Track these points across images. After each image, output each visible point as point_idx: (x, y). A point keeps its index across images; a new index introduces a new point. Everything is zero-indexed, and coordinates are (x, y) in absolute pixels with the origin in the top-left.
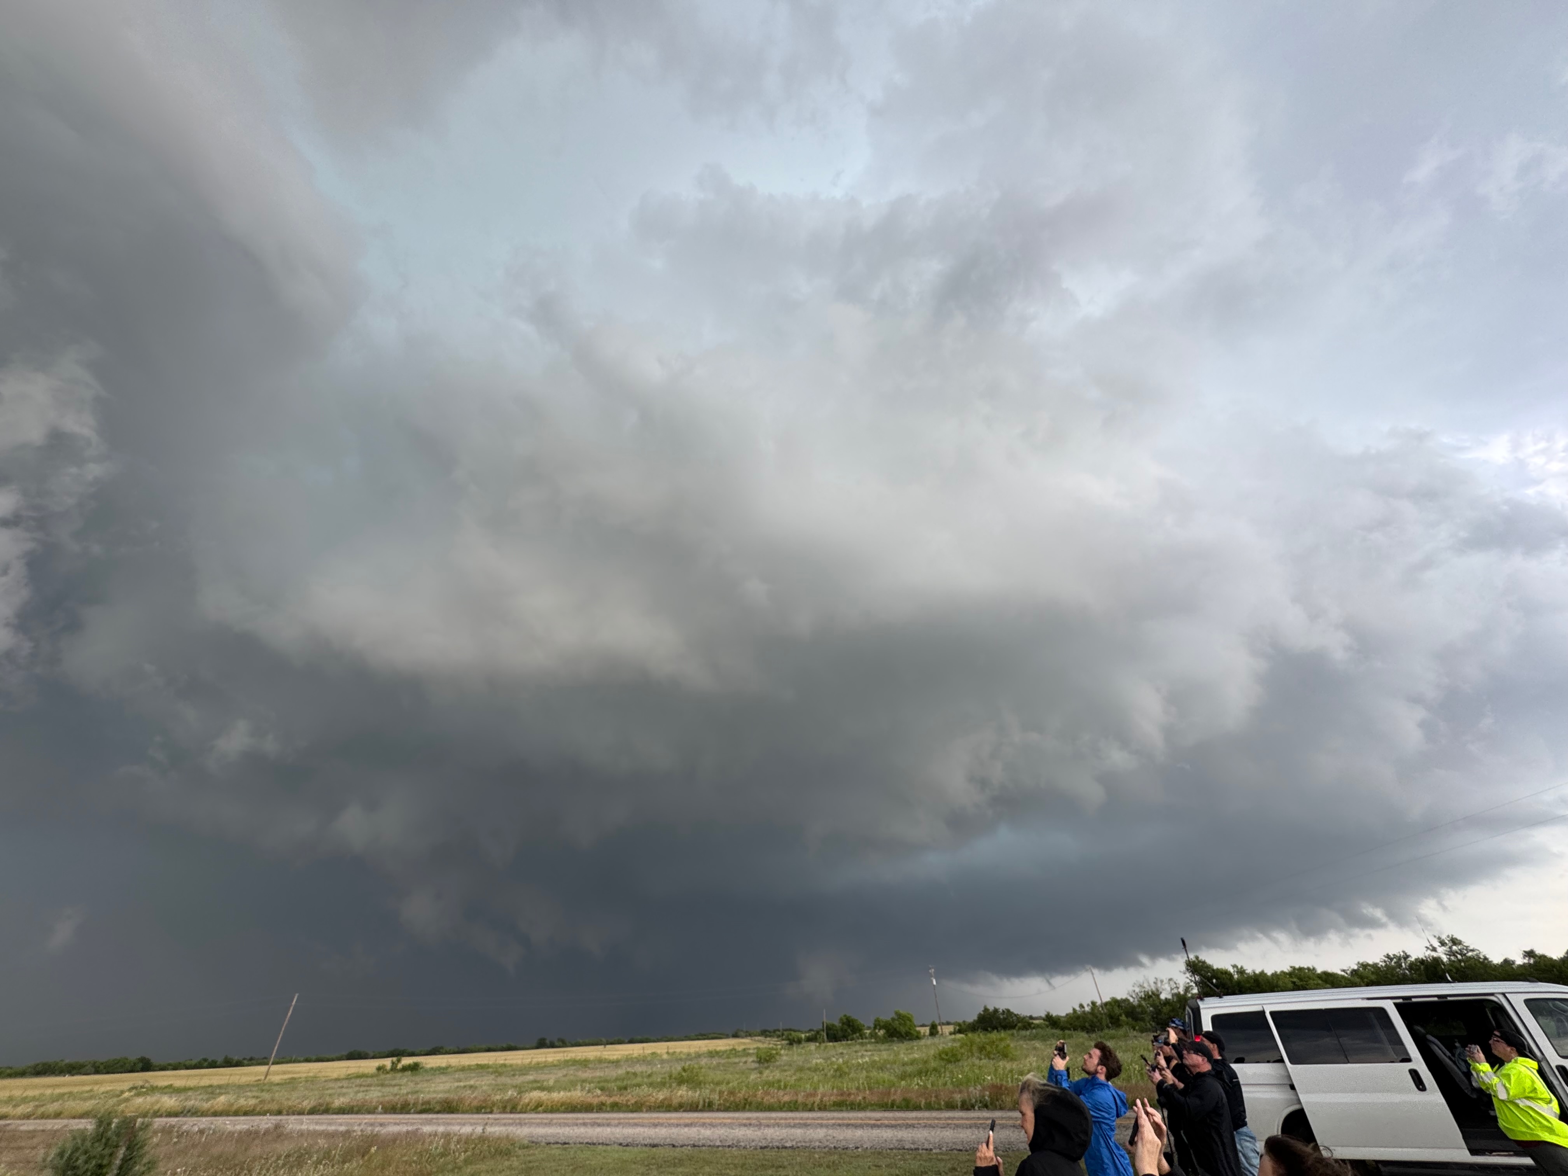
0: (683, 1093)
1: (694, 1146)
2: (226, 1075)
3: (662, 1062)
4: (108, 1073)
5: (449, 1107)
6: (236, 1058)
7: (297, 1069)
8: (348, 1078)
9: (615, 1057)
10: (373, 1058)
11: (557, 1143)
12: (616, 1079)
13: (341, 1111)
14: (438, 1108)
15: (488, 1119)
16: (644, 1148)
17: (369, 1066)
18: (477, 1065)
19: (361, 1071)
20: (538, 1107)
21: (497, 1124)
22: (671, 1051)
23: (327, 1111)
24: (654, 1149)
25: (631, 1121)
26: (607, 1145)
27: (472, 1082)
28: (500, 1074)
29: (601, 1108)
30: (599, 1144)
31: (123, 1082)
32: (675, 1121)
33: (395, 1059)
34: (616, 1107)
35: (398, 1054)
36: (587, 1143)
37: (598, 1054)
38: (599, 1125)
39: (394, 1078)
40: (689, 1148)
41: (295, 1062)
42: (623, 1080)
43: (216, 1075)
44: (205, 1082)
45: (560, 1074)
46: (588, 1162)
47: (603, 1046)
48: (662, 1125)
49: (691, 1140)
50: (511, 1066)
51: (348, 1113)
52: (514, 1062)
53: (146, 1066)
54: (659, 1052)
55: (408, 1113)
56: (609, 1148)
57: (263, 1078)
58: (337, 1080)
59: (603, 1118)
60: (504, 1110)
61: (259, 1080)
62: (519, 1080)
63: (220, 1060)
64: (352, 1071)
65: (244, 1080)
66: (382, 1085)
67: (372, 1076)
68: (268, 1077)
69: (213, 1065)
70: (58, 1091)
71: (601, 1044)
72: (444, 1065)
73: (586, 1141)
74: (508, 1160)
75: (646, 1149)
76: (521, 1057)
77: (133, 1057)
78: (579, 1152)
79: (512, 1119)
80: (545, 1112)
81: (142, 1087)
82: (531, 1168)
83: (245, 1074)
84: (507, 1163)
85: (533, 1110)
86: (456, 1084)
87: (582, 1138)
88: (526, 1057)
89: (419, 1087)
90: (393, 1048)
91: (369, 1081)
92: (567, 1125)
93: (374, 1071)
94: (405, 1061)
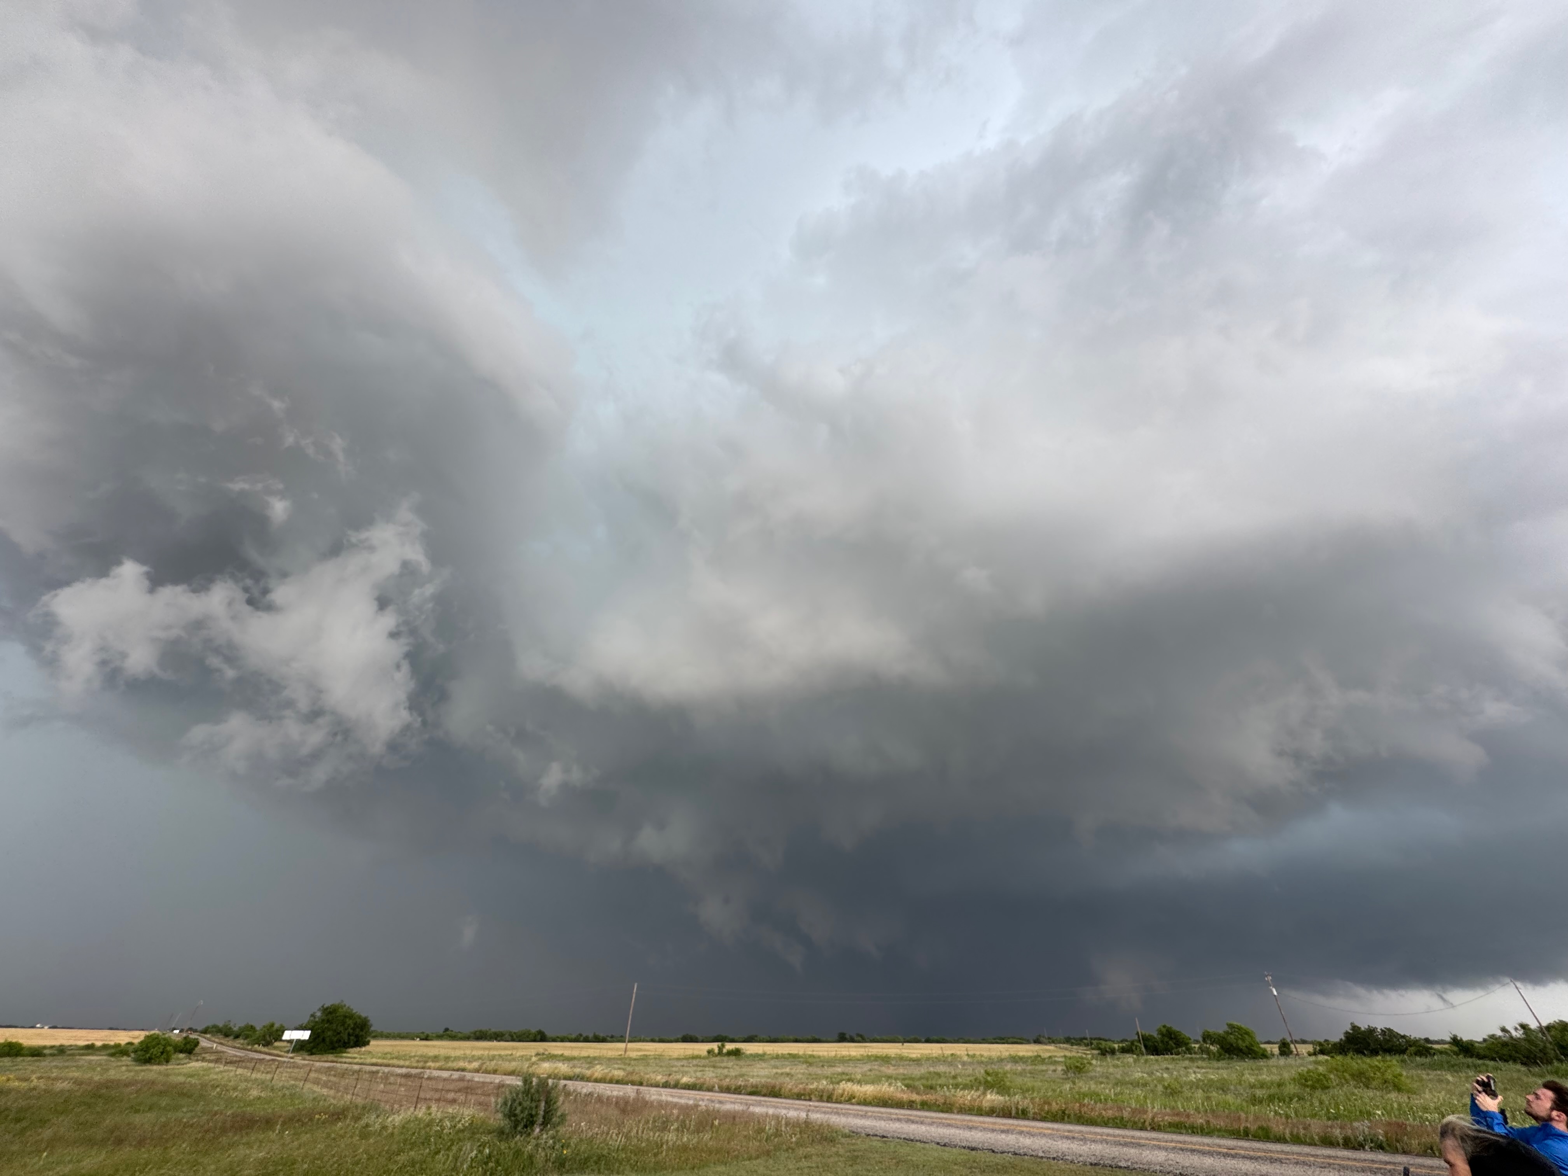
0: (992, 1098)
1: (1016, 1154)
2: (597, 1049)
3: (964, 1064)
4: (520, 1041)
5: (774, 1092)
6: (602, 1035)
7: (647, 1048)
8: (687, 1058)
9: (914, 1056)
10: (703, 1041)
11: (876, 1135)
12: (921, 1078)
13: (688, 1087)
14: (764, 1091)
15: (810, 1106)
16: (963, 1150)
17: (702, 1048)
18: (789, 1054)
19: (696, 1053)
20: (850, 1099)
21: (817, 1112)
22: (971, 1053)
23: (677, 1086)
24: (974, 1152)
25: (944, 1121)
26: (924, 1142)
27: (787, 1070)
28: (811, 1064)
29: (911, 1105)
30: (917, 1141)
31: (531, 1049)
32: (991, 1126)
33: (720, 1044)
34: (925, 1106)
35: (721, 1039)
36: (904, 1139)
37: (898, 1052)
38: (913, 1122)
39: (722, 1061)
40: (1010, 1154)
41: (644, 1041)
42: (927, 1079)
43: (591, 1048)
44: (584, 1054)
45: (866, 1067)
46: (909, 1158)
47: (901, 1044)
48: (976, 1128)
49: (1011, 1148)
50: (819, 1057)
51: (692, 1089)
52: (821, 1054)
53: (541, 1037)
54: (958, 1053)
55: (740, 1093)
56: (927, 1146)
57: (623, 1053)
58: (678, 1059)
59: (916, 1116)
60: (821, 1099)
61: (621, 1055)
62: (828, 1071)
63: (591, 1036)
64: (689, 1052)
65: (610, 1054)
66: (714, 1067)
67: (704, 1058)
68: (628, 1053)
69: (586, 1040)
70: (492, 1053)
71: (898, 1042)
72: (760, 1052)
73: (905, 1136)
74: (834, 1147)
75: (966, 1151)
76: (825, 1049)
77: (534, 1030)
78: (899, 1147)
79: (830, 1108)
80: (859, 1104)
81: (543, 1054)
82: (857, 1157)
83: (609, 1049)
84: (834, 1150)
85: (847, 1101)
86: (775, 1071)
87: (899, 1133)
88: (830, 1049)
89: (744, 1070)
90: (715, 1035)
91: (703, 1062)
92: (881, 1119)
93: (705, 1054)
94: (728, 1047)
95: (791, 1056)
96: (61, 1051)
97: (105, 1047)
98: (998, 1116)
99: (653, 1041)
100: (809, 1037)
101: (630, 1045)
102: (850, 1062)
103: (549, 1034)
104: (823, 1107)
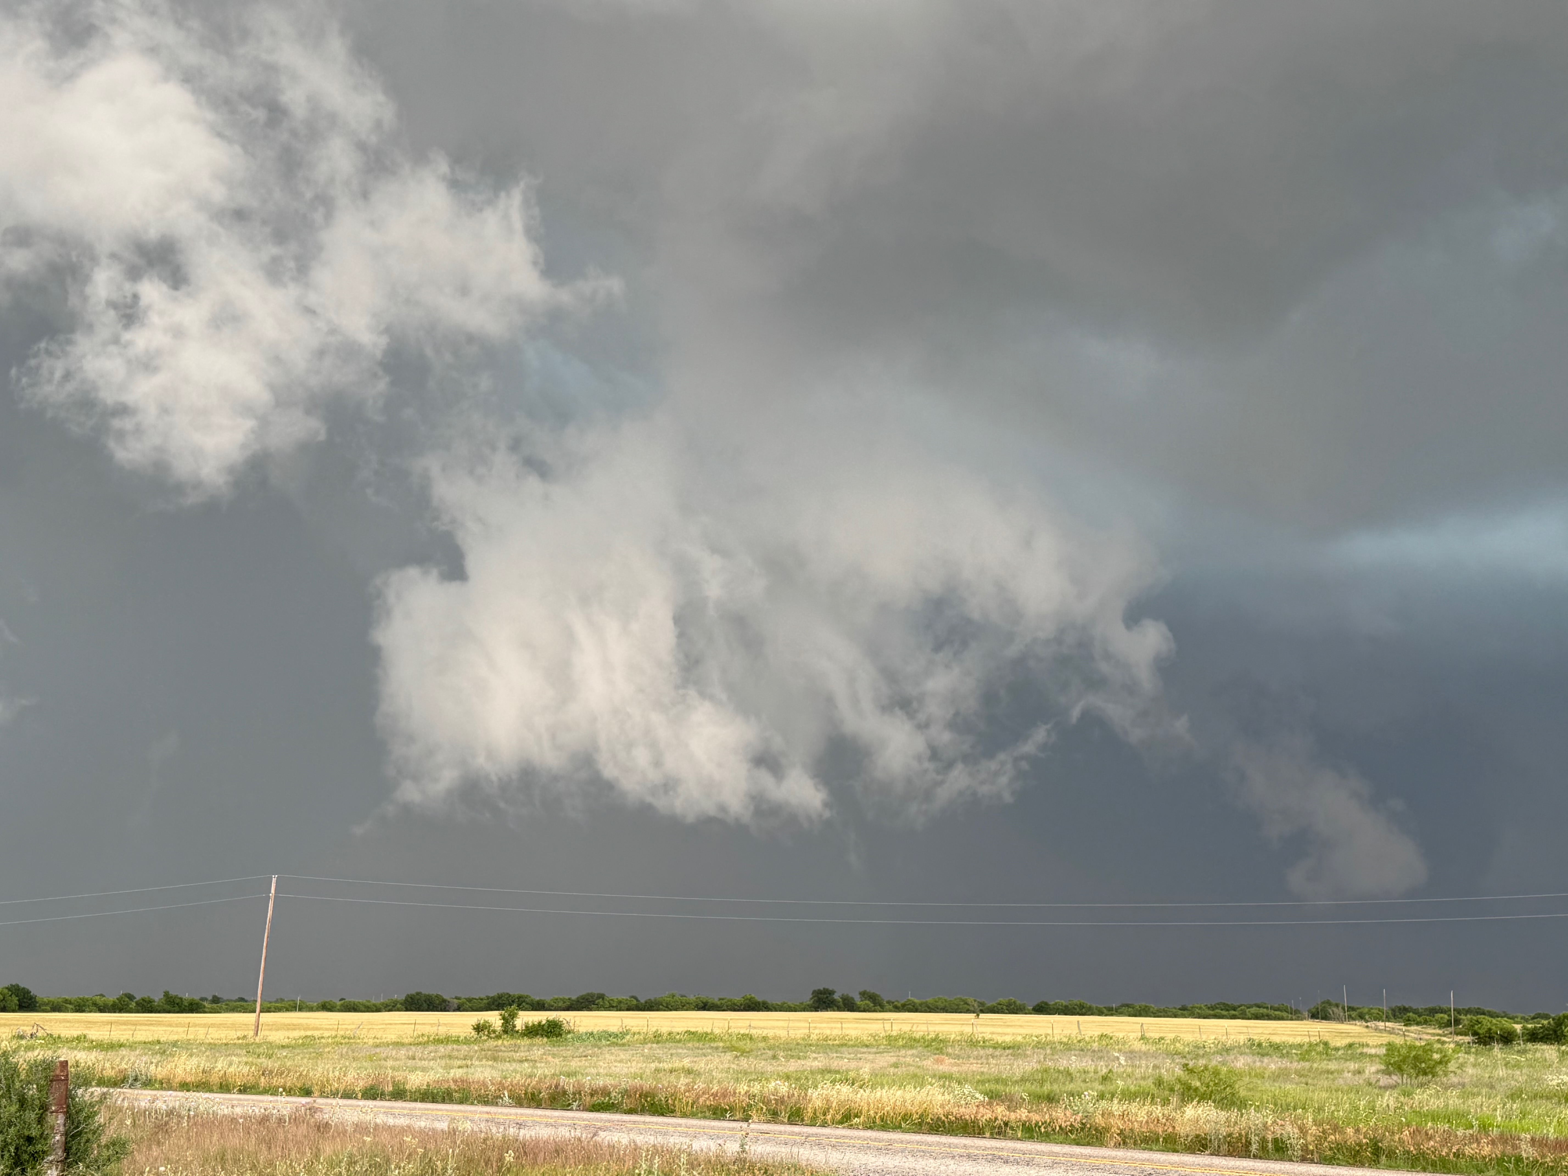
0: (1200, 1117)
3: (1131, 1055)
5: (651, 1104)
8: (422, 1042)
9: (1008, 1039)
10: (459, 1009)
12: (1023, 1080)
13: (428, 1096)
14: (627, 1103)
15: (745, 1130)
17: (456, 1023)
18: (689, 1032)
19: (442, 1031)
20: (847, 1116)
21: (768, 1142)
23: (399, 1095)
27: (686, 1063)
28: (744, 1053)
29: (1000, 1130)
33: (505, 1013)
34: (1033, 1131)
35: (508, 1003)
37: (968, 1030)
38: (1006, 1162)
39: (516, 1049)
41: (302, 1007)
42: (1042, 1082)
43: (161, 1024)
44: (144, 1034)
47: (973, 1015)
50: (765, 1039)
51: (443, 1101)
52: (771, 1033)
53: (22, 1001)
54: (1119, 1034)
55: (567, 1107)
57: (251, 1033)
58: (398, 1045)
59: (1014, 1152)
60: (774, 1116)
61: (245, 1037)
62: (793, 1066)
63: (158, 998)
64: (425, 1031)
65: (216, 1035)
66: (495, 1059)
67: (467, 1041)
68: (265, 1034)
69: (146, 1007)
71: (968, 1011)
72: (614, 1029)
76: (785, 1024)
79: (799, 1134)
80: (868, 1127)
81: (33, 1034)
83: (212, 1025)
85: (841, 1122)
86: (653, 1064)
88: (791, 1024)
89: (574, 1064)
90: (493, 993)
92: (928, 1156)
93: (474, 1033)
94: (526, 1018)
95: (692, 1035)
98: (1216, 1153)
99: (326, 1007)
100: (738, 999)
101: (266, 1017)
102: (844, 1049)
103: (39, 992)
104: (780, 1133)
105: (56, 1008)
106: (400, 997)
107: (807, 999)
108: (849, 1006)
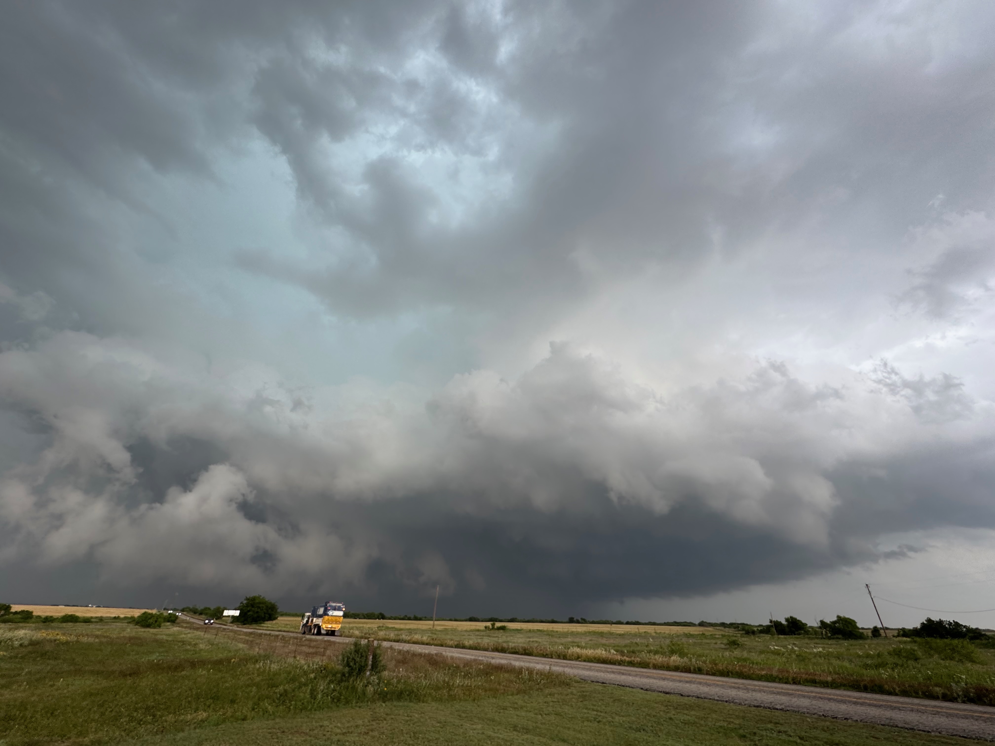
0: (675, 659)
1: (698, 697)
3: (653, 638)
5: (527, 652)
7: (447, 624)
8: (472, 631)
9: (620, 632)
10: (482, 621)
11: (598, 682)
12: (625, 646)
13: (471, 648)
14: (521, 652)
15: (551, 661)
16: (660, 694)
17: (481, 625)
18: (537, 630)
19: (478, 628)
20: (578, 658)
21: (557, 665)
22: (658, 631)
23: (464, 647)
24: (668, 695)
25: (644, 674)
27: (536, 639)
28: (552, 636)
29: (620, 663)
30: (627, 686)
31: (375, 623)
32: (678, 678)
33: (492, 623)
34: (631, 664)
35: (493, 620)
36: (618, 685)
37: (609, 629)
38: (623, 674)
39: (495, 633)
40: (694, 698)
42: (630, 647)
43: (412, 623)
44: (408, 627)
45: (588, 638)
46: (623, 697)
47: (610, 625)
48: (668, 679)
49: (694, 693)
50: (557, 632)
51: (474, 650)
52: (558, 630)
53: (382, 617)
54: (649, 631)
55: (505, 653)
56: (634, 690)
57: (432, 627)
58: (466, 631)
59: (625, 670)
60: (559, 658)
61: (430, 628)
62: (563, 640)
63: (412, 617)
64: (473, 628)
65: (424, 627)
66: (489, 636)
67: (483, 631)
68: (435, 627)
69: (409, 619)
70: (351, 625)
72: (519, 628)
73: (617, 683)
74: (570, 689)
75: (662, 695)
76: (562, 627)
77: (377, 612)
78: (615, 690)
79: (565, 663)
80: (585, 661)
81: (383, 627)
82: (586, 696)
83: (423, 625)
84: (569, 691)
86: (528, 639)
87: (614, 681)
88: (564, 627)
89: (508, 639)
90: (490, 617)
91: (484, 633)
92: (601, 671)
93: (484, 628)
94: (498, 624)
95: (539, 631)
96: (101, 620)
97: (126, 618)
98: (682, 671)
99: (451, 620)
100: (550, 619)
101: (436, 623)
103: (387, 615)
104: (561, 663)
105: (390, 619)
106: (468, 617)
107: (567, 620)
108: (578, 622)
